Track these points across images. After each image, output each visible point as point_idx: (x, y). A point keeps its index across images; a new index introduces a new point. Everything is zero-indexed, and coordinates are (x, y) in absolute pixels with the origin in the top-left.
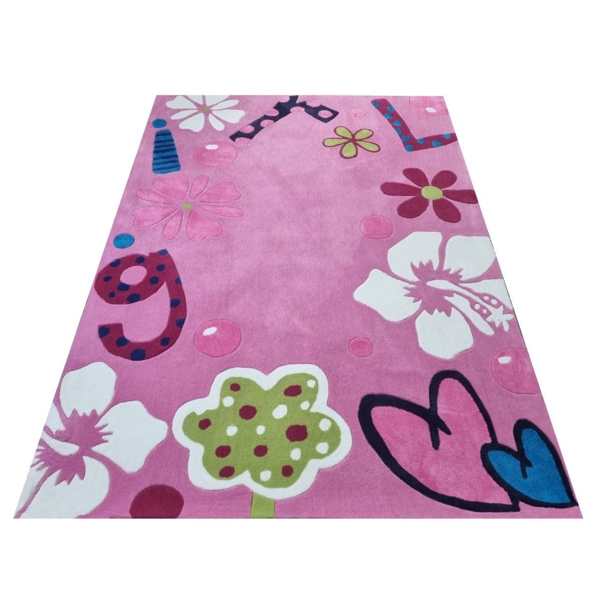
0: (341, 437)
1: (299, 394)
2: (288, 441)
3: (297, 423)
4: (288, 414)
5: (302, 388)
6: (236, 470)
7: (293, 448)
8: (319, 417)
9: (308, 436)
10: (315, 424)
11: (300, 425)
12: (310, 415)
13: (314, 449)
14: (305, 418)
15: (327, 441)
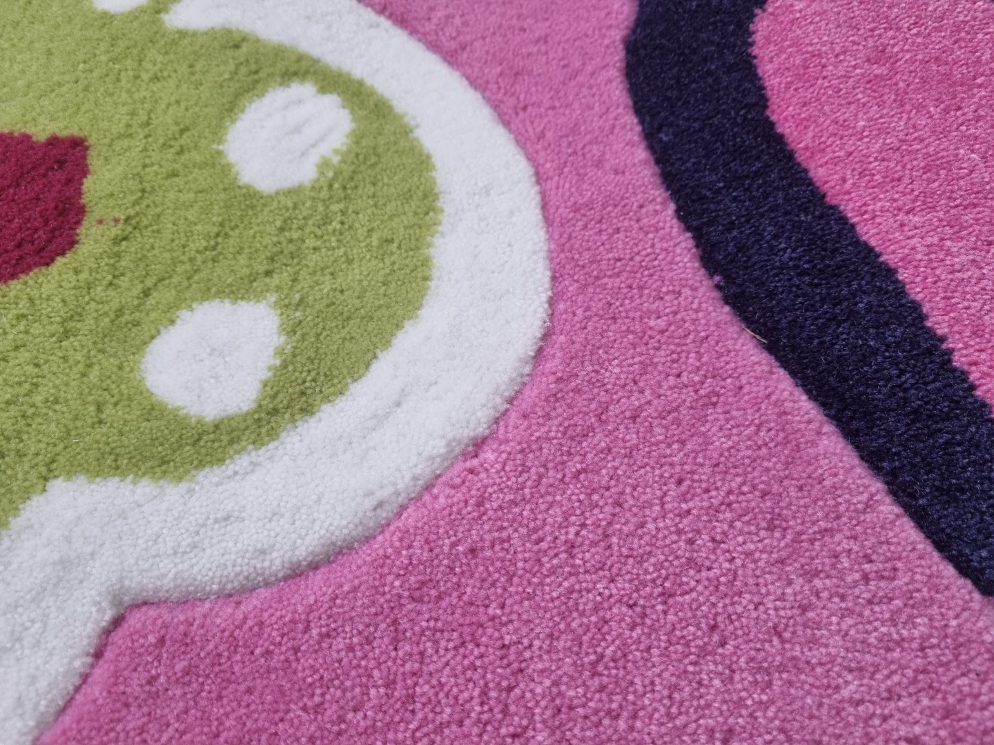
0: (432, 251)
8: (243, 70)
9: (81, 231)
10: (182, 132)
11: (26, 138)
12: (152, 53)
13: (120, 368)
14: (96, 73)
15: (278, 288)
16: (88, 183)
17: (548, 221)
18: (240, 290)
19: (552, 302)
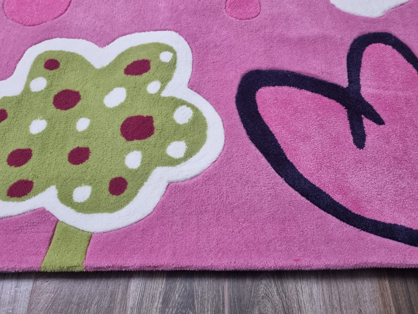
0: (207, 133)
1: (146, 71)
2: (123, 139)
3: (138, 113)
4: (126, 101)
5: (152, 64)
6: (35, 185)
7: (129, 150)
8: (175, 104)
9: (154, 131)
10: (167, 114)
11: (143, 116)
12: (160, 101)
13: (163, 151)
14: (152, 105)
15: (185, 139)
16: (154, 124)
17: (224, 128)
18: (179, 140)
19: (225, 140)
